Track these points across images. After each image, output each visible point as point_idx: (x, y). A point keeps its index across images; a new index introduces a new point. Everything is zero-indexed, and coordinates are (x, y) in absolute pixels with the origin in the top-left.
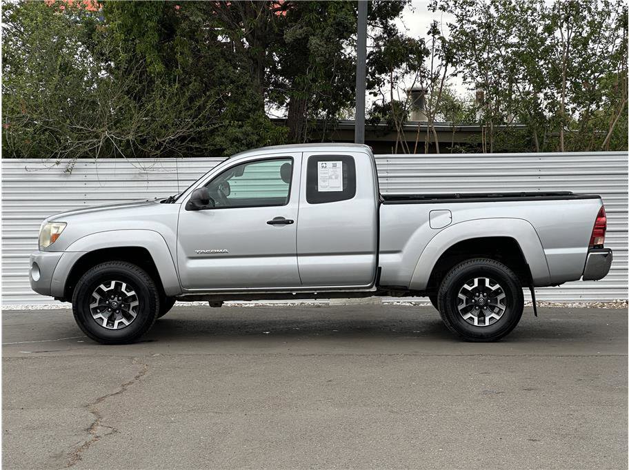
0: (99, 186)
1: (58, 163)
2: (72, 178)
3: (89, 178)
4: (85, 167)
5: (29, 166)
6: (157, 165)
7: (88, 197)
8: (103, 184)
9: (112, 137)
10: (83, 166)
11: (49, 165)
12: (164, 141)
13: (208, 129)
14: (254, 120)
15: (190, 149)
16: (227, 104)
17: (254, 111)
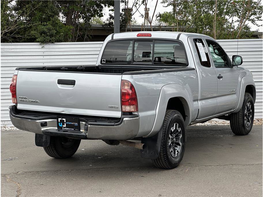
13: (29, 26)
14: (53, 22)
15: (15, 38)
16: (36, 12)
17: (53, 16)
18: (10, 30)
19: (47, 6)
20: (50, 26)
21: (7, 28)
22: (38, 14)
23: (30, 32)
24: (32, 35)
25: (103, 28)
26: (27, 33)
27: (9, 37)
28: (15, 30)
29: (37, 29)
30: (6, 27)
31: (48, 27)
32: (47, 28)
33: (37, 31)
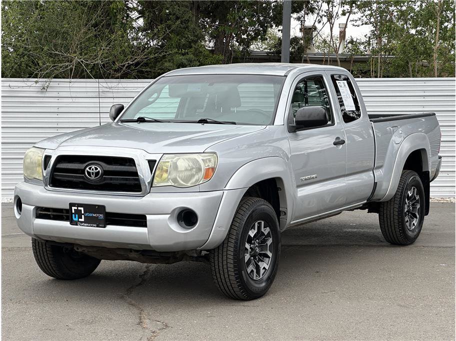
0: (71, 101)
1: (36, 82)
2: (47, 95)
3: (61, 94)
4: (58, 86)
5: (12, 84)
6: (120, 85)
7: (61, 110)
8: (74, 100)
9: (82, 62)
10: (56, 85)
11: (29, 84)
12: (124, 66)
13: (161, 55)
14: (196, 49)
15: (142, 72)
16: (172, 36)
17: (196, 42)
18: (136, 61)
19: (187, 27)
20: (192, 56)
21: (131, 58)
22: (175, 38)
23: (163, 64)
24: (165, 69)
25: (268, 57)
26: (158, 65)
27: (134, 70)
28: (143, 61)
29: (173, 59)
30: (129, 57)
31: (187, 57)
32: (187, 59)
33: (173, 62)
